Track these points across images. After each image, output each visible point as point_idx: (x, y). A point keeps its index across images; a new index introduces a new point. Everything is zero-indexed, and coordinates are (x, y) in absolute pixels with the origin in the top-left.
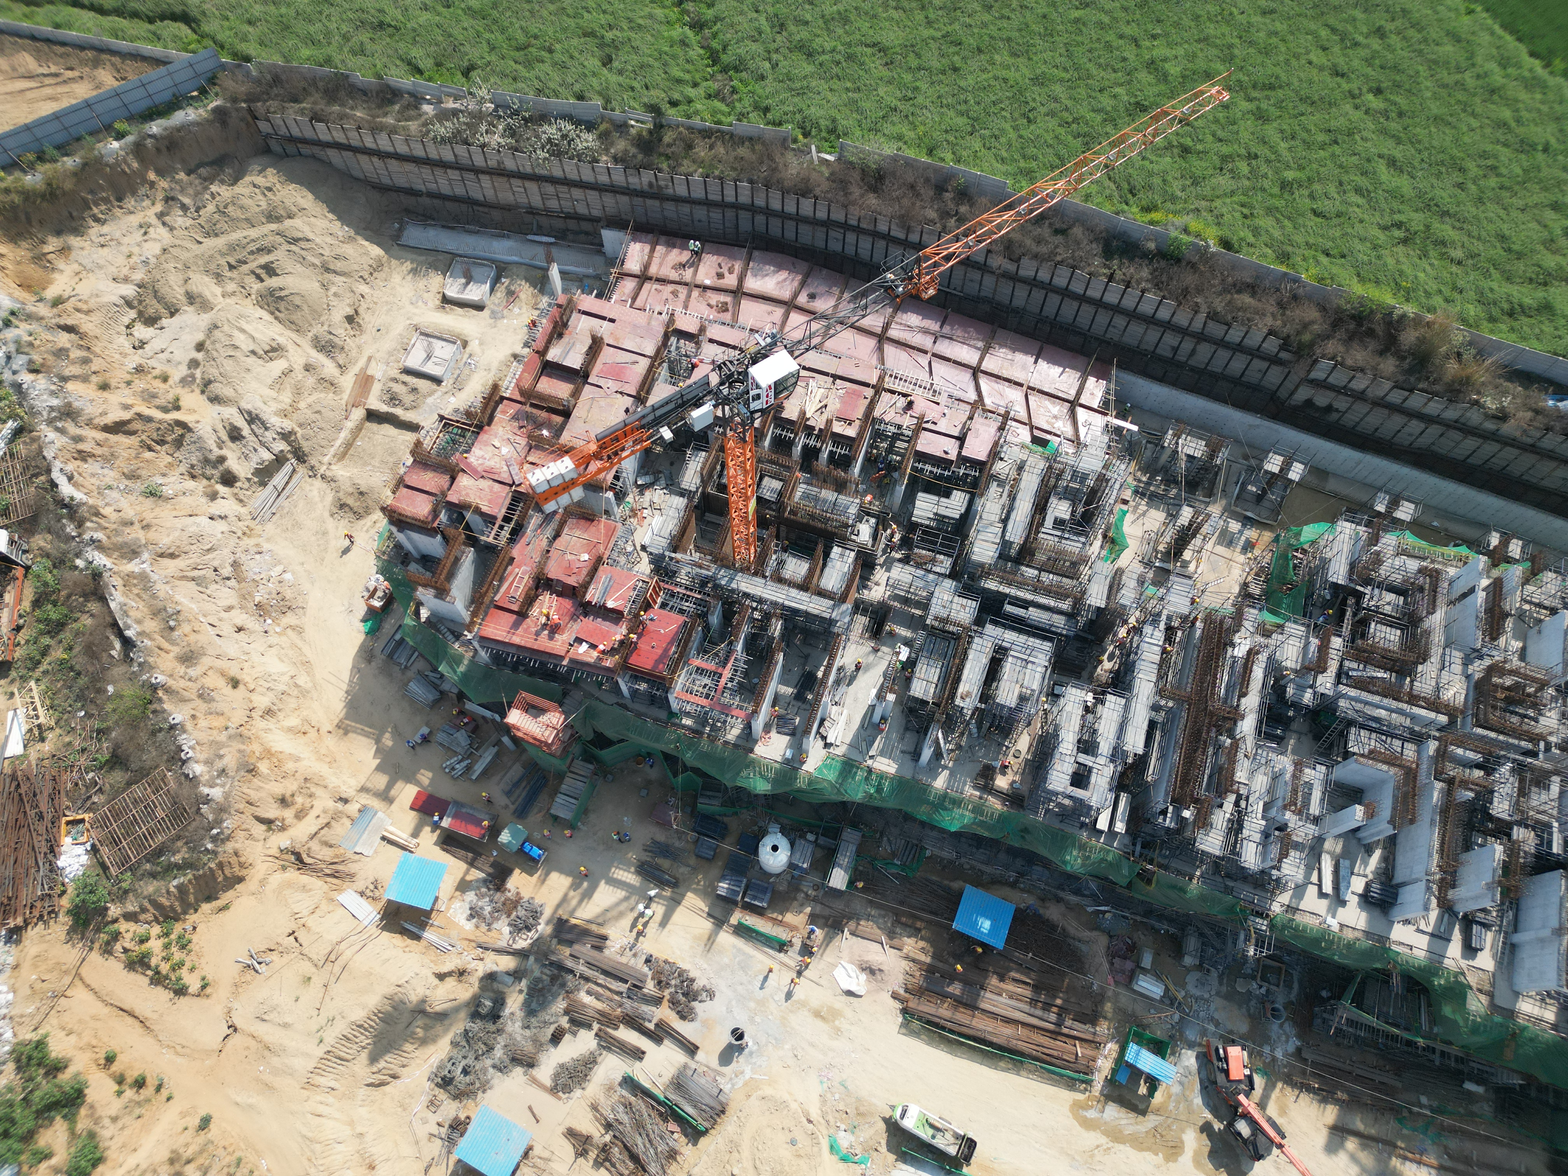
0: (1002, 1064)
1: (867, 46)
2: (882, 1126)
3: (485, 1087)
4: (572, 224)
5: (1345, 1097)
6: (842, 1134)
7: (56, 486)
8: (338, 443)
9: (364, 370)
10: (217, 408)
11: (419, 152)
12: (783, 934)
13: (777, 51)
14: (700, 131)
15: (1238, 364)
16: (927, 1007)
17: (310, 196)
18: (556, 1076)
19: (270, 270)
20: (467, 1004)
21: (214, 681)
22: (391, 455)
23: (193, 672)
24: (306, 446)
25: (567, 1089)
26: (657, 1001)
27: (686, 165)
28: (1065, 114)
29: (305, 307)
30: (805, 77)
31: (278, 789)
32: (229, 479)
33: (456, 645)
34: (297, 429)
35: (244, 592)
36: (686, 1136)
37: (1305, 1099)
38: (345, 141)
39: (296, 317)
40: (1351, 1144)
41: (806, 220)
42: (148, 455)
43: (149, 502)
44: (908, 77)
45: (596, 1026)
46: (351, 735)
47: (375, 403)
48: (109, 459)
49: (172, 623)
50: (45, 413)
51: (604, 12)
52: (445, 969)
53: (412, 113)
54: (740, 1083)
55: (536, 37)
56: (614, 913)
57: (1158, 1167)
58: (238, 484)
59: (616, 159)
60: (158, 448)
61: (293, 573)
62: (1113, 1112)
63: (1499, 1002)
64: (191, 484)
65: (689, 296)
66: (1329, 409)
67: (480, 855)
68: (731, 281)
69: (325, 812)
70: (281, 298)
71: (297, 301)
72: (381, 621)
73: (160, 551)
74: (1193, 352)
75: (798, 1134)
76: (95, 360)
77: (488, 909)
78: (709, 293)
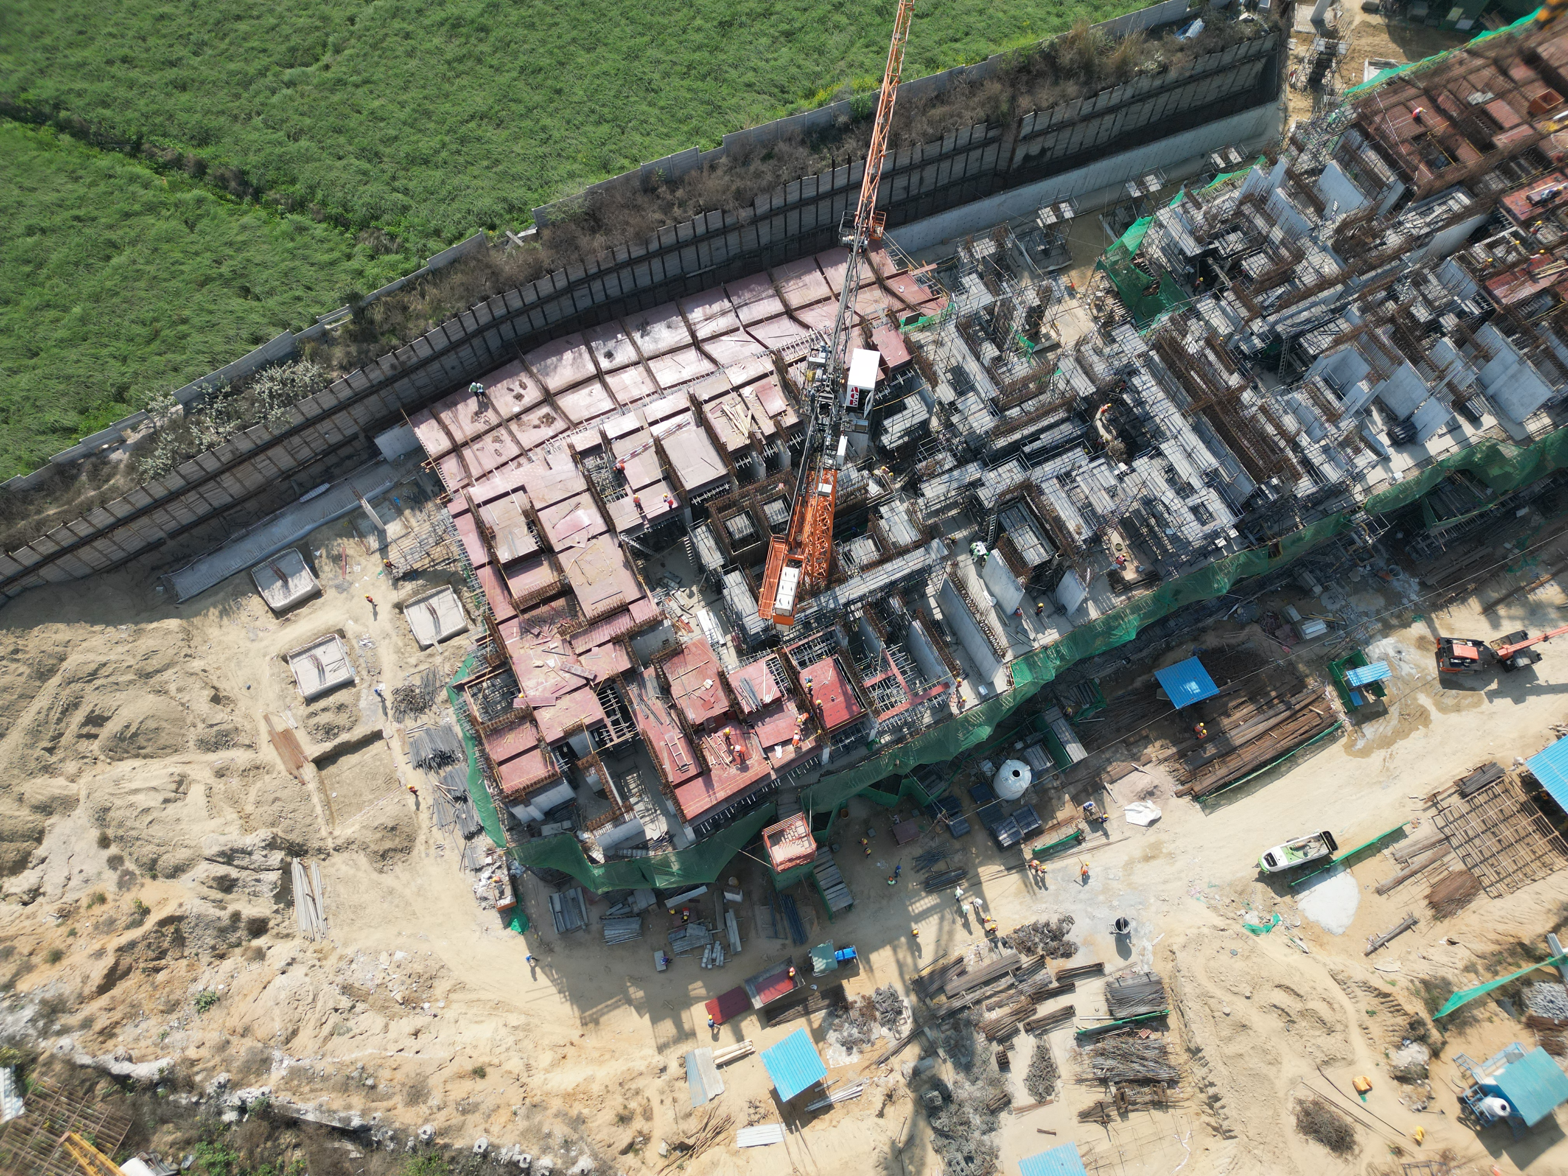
0: (1283, 769)
1: (467, 122)
2: (1260, 886)
3: (993, 1153)
4: (332, 459)
5: (1473, 585)
6: (1247, 917)
7: (128, 1077)
8: (319, 810)
9: (271, 732)
10: (186, 878)
11: (142, 500)
12: (1069, 831)
13: (394, 178)
14: (402, 288)
15: (959, 166)
16: (1208, 781)
17: (62, 626)
18: (1033, 1090)
19: (96, 720)
20: (917, 1113)
21: (461, 1090)
22: (374, 778)
23: (435, 1100)
24: (295, 837)
25: (1049, 1090)
26: (1040, 964)
27: (413, 328)
28: (678, 68)
29: (164, 724)
30: (443, 182)
31: (608, 1115)
32: (258, 928)
33: (651, 853)
34: (274, 830)
35: (380, 1003)
36: (1157, 1030)
37: (1454, 609)
38: (57, 548)
39: (164, 739)
40: (1502, 611)
41: (550, 299)
42: (161, 977)
43: (215, 1012)
44: (527, 123)
45: (1021, 1026)
46: (602, 1020)
47: (315, 749)
48: (134, 1013)
49: (370, 1082)
50: (31, 1031)
51: (197, 254)
52: (879, 1106)
53: (106, 470)
54: (1150, 957)
55: (156, 320)
56: (945, 937)
57: (1426, 736)
58: (271, 924)
59: (344, 368)
60: (163, 962)
61: (401, 949)
62: (1370, 730)
63: (1519, 437)
64: (227, 965)
65: (511, 433)
66: (1043, 151)
67: (806, 999)
68: (532, 394)
69: (662, 1092)
70: (135, 735)
71: (151, 724)
72: (523, 911)
73: (283, 1038)
74: (921, 180)
75: (1231, 945)
76: (16, 943)
77: (855, 1031)
78: (525, 418)
